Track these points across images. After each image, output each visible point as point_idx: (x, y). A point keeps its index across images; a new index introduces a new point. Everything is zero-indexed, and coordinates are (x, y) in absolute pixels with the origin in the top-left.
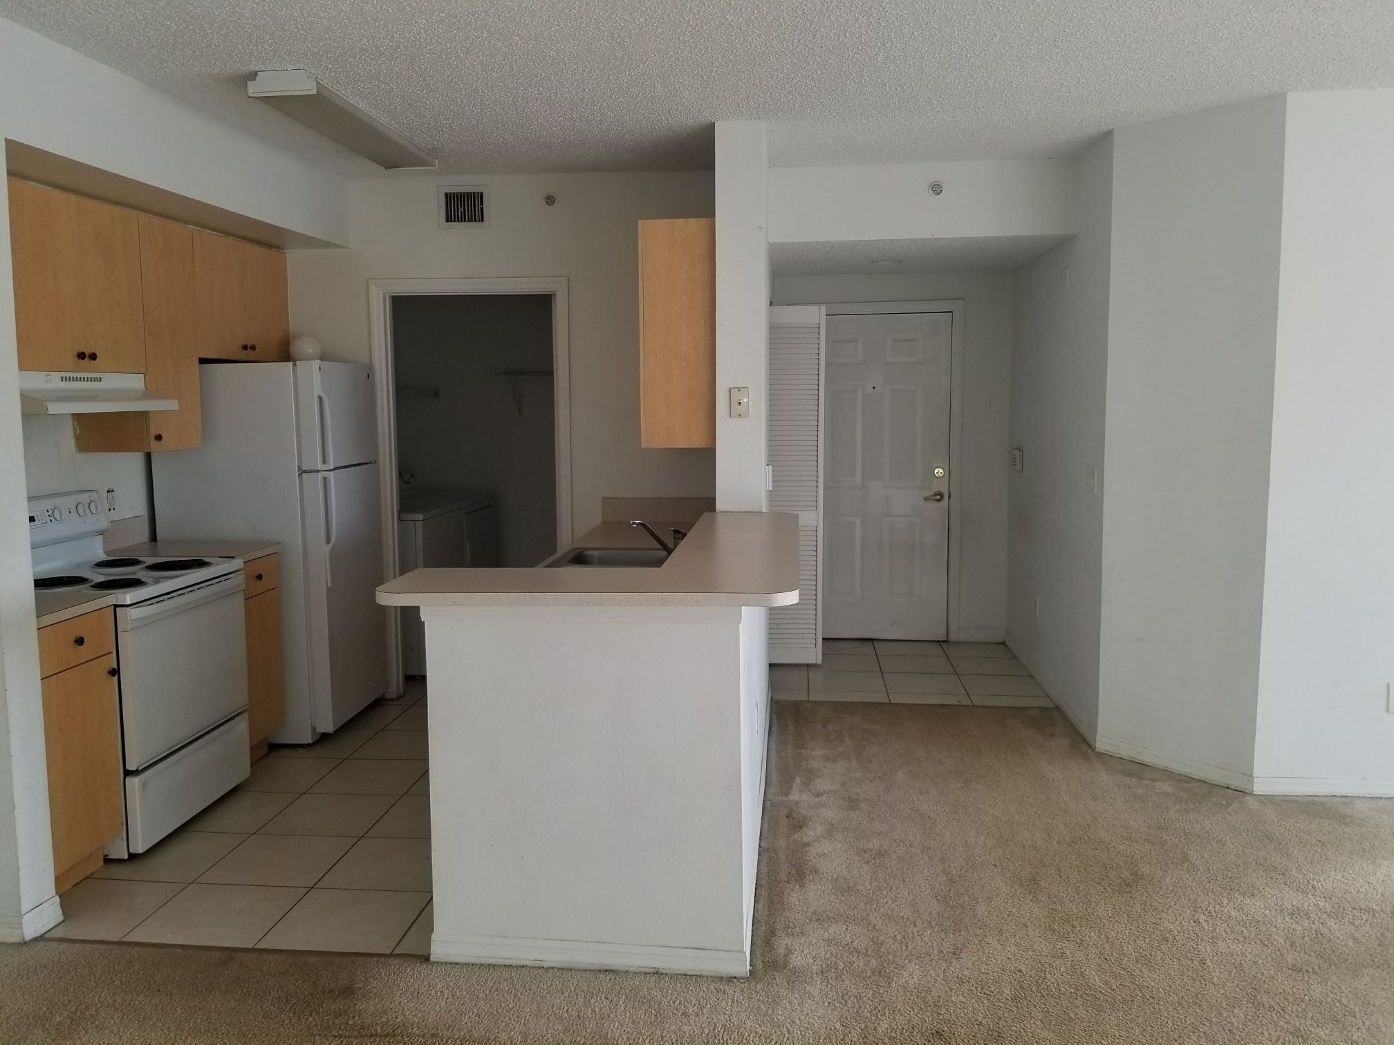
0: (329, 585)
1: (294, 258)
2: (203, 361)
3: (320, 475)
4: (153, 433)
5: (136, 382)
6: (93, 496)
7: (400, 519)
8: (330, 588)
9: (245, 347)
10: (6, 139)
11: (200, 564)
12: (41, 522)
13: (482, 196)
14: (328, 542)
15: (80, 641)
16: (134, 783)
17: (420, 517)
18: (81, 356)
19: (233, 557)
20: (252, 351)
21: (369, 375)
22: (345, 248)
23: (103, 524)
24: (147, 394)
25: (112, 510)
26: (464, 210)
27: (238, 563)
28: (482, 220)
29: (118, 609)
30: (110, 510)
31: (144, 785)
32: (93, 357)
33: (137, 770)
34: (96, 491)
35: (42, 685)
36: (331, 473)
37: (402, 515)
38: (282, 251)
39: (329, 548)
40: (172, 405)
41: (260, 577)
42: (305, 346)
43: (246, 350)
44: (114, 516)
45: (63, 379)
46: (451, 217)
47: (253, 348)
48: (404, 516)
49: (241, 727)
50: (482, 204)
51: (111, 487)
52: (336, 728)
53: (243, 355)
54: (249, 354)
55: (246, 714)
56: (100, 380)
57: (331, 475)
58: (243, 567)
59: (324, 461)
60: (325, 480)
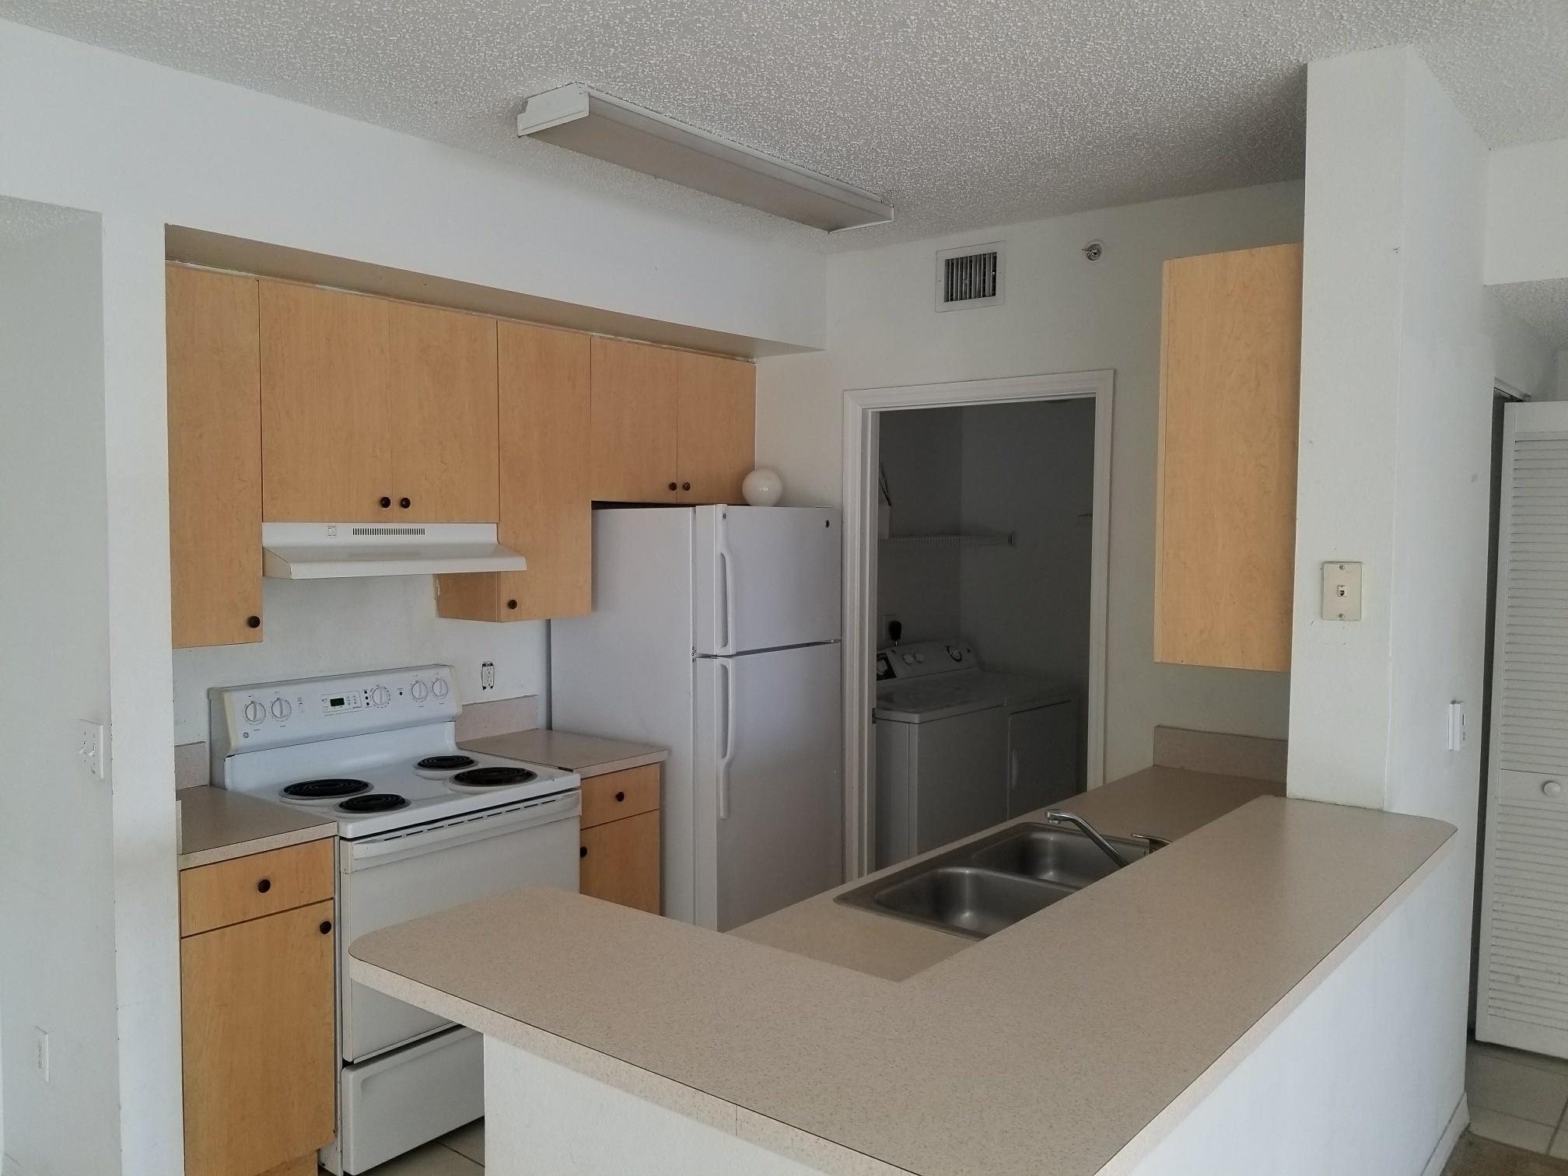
0: (722, 814)
1: (765, 367)
2: (598, 505)
3: (717, 662)
4: (505, 598)
5: (485, 534)
6: (444, 673)
7: (875, 719)
8: (723, 820)
9: (673, 487)
10: (166, 225)
11: (524, 777)
12: (353, 705)
13: (995, 258)
14: (724, 755)
15: (264, 886)
16: (350, 1077)
17: (916, 718)
18: (385, 502)
19: (571, 771)
20: (685, 491)
22: (819, 350)
23: (454, 709)
24: (503, 548)
25: (488, 688)
26: (971, 281)
27: (573, 780)
28: (994, 294)
29: (342, 843)
30: (484, 688)
31: (365, 1083)
32: (405, 503)
33: (353, 1062)
34: (456, 666)
36: (732, 661)
38: (750, 360)
39: (724, 764)
40: (517, 564)
41: (620, 797)
42: (760, 485)
43: (674, 490)
44: (489, 695)
45: (356, 532)
46: (952, 295)
47: (687, 487)
50: (995, 271)
51: (488, 660)
53: (671, 497)
54: (679, 495)
56: (422, 532)
57: (730, 663)
58: (579, 785)
59: (725, 644)
60: (725, 670)
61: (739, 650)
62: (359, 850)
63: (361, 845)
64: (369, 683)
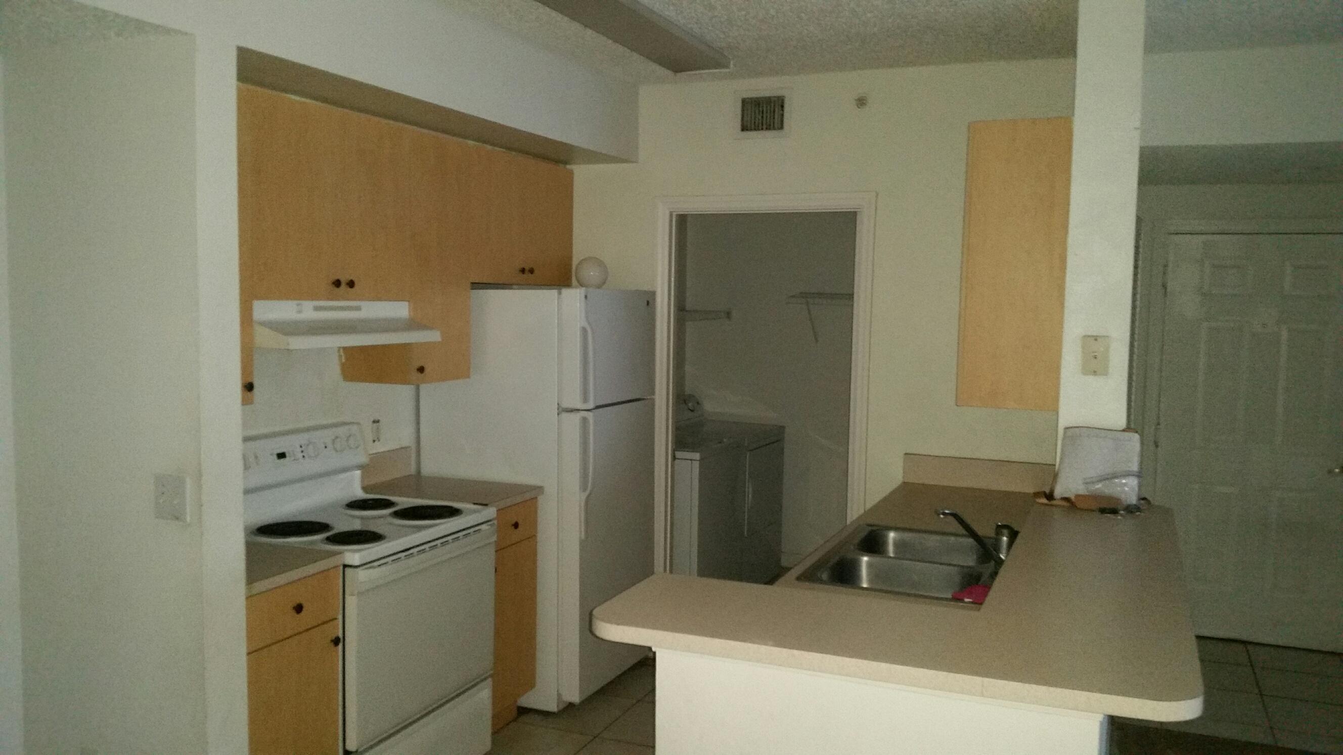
0: (583, 536)
1: (581, 173)
2: (476, 286)
3: (579, 415)
4: (415, 365)
5: (400, 310)
6: (354, 428)
8: (584, 540)
9: (522, 270)
10: (237, 46)
11: (453, 512)
12: (292, 458)
13: (782, 100)
14: (586, 488)
15: (299, 609)
17: (697, 456)
18: (337, 283)
19: (486, 505)
20: (530, 275)
21: (649, 300)
22: (634, 162)
23: (363, 459)
24: (412, 325)
27: (490, 512)
28: (782, 128)
29: (348, 570)
30: (374, 441)
32: (351, 284)
33: (358, 751)
34: (358, 424)
35: (249, 662)
36: (590, 414)
37: (676, 452)
38: (568, 166)
39: (585, 498)
40: (434, 336)
41: (516, 525)
42: (583, 272)
43: (523, 273)
44: (380, 448)
45: (317, 309)
46: (746, 127)
47: (531, 270)
48: (679, 454)
49: (484, 695)
50: (782, 110)
51: (377, 418)
52: (584, 698)
53: (520, 279)
54: (528, 278)
55: (490, 679)
56: (358, 309)
57: (589, 415)
58: (495, 516)
59: (585, 400)
60: (584, 420)
61: (598, 404)
62: (362, 575)
63: (366, 571)
64: (303, 438)
